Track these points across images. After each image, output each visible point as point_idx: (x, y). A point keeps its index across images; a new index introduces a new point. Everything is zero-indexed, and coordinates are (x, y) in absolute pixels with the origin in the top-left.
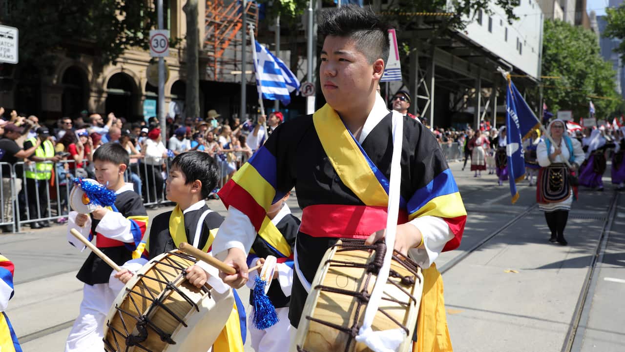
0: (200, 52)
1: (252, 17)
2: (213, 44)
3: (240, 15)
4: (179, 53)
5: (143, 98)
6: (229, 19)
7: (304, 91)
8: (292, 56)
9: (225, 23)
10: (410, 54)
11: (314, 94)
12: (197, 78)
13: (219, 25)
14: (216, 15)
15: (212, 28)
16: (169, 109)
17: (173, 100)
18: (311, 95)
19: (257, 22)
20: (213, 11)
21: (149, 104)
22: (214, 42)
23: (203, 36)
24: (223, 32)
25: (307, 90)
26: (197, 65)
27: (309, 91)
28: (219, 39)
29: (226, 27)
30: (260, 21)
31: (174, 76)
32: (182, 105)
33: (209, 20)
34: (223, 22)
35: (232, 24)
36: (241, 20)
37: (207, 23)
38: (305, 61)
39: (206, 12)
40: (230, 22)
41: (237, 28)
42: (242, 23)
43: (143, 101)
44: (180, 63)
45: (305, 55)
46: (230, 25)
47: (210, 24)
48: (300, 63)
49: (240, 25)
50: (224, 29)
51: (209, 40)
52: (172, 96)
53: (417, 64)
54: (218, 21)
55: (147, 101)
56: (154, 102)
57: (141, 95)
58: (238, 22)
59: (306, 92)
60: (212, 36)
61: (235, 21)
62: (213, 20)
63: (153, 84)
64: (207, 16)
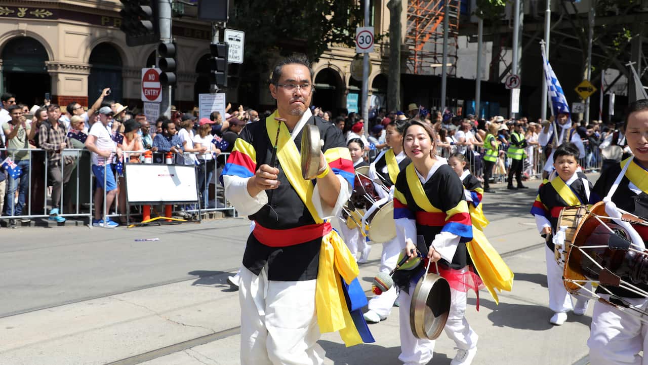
0: (402, 46)
1: (453, 9)
2: (414, 38)
3: (442, 8)
4: (381, 48)
5: (346, 92)
6: (430, 13)
7: (508, 83)
8: (493, 47)
9: (426, 17)
10: (631, 40)
11: (519, 86)
12: (399, 72)
13: (421, 19)
14: (417, 10)
15: (413, 22)
16: (371, 102)
17: (374, 93)
18: (515, 87)
19: (459, 14)
20: (415, 6)
21: (352, 98)
22: (415, 36)
23: (404, 30)
24: (424, 26)
25: (511, 82)
26: (399, 59)
27: (513, 84)
28: (420, 33)
29: (427, 21)
30: (461, 13)
31: (376, 70)
32: (382, 98)
33: (411, 14)
34: (425, 16)
35: (434, 18)
36: (443, 14)
37: (409, 18)
38: (509, 52)
39: (408, 7)
40: (431, 16)
41: (438, 21)
42: (443, 16)
43: (347, 94)
44: (382, 57)
45: (510, 46)
46: (431, 19)
47: (411, 18)
48: (502, 54)
49: (441, 18)
50: (425, 23)
51: (410, 34)
52: (374, 90)
53: (640, 51)
54: (419, 15)
55: (350, 95)
56: (357, 95)
57: (345, 89)
58: (439, 15)
59: (511, 85)
60: (413, 30)
61: (437, 14)
62: (415, 15)
63: (356, 78)
64: (409, 11)
